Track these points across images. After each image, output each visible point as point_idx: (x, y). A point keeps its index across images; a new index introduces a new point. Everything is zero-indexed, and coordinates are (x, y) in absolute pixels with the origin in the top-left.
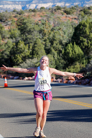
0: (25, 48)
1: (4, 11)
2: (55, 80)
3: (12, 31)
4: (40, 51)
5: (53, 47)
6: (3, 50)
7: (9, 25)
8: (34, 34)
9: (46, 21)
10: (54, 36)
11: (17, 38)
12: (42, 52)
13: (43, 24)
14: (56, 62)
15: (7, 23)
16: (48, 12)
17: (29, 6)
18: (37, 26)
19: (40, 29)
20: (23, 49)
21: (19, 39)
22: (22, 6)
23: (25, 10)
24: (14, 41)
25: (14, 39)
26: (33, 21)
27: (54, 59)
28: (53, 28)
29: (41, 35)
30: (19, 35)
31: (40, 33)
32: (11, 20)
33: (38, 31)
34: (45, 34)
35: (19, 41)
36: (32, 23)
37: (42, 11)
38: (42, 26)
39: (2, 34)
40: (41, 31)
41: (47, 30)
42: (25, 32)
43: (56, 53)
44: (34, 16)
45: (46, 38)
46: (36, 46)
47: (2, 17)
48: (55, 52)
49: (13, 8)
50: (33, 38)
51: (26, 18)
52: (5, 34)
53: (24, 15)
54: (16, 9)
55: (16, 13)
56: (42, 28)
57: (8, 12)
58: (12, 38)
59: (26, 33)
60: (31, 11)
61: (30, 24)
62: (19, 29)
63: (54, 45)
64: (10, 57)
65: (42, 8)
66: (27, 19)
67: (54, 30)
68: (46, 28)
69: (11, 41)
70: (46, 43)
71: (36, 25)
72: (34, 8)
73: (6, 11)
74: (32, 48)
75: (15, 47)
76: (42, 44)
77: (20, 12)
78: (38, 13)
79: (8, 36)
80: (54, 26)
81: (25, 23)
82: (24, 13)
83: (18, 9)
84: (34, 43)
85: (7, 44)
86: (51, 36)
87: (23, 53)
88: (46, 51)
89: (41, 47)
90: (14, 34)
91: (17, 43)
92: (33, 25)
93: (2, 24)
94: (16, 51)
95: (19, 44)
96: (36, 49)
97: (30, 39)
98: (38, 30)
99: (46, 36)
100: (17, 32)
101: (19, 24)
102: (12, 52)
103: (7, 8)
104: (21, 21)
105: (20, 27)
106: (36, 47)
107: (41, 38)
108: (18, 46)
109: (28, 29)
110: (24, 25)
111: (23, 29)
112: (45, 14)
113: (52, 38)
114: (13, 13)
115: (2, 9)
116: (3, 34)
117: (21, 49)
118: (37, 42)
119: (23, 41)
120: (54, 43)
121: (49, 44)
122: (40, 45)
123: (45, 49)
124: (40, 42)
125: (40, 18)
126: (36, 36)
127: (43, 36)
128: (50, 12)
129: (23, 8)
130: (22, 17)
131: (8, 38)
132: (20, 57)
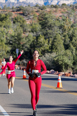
0: (44, 42)
1: (27, 6)
2: (72, 75)
3: (34, 25)
4: (59, 46)
5: (72, 43)
6: (24, 42)
7: (31, 19)
8: (55, 29)
9: (66, 18)
10: (73, 33)
11: (38, 32)
12: (61, 47)
13: (64, 20)
14: (74, 57)
15: (29, 17)
16: (69, 9)
17: (51, 2)
18: (58, 21)
19: (60, 25)
20: (43, 43)
21: (40, 33)
22: (45, 1)
23: (47, 5)
24: (35, 35)
25: (35, 33)
26: (54, 16)
27: (72, 54)
28: (73, 25)
29: (61, 30)
30: (40, 30)
31: (60, 28)
32: (33, 14)
33: (58, 27)
34: (65, 30)
35: (39, 35)
36: (53, 19)
37: (63, 7)
38: (63, 22)
39: (23, 27)
40: (61, 27)
41: (67, 26)
42: (45, 26)
43: (74, 49)
44: (56, 11)
45: (66, 34)
46: (55, 40)
47: (24, 11)
48: (73, 47)
49: (35, 3)
50: (53, 33)
51: (47, 14)
52: (27, 28)
53: (46, 11)
54: (38, 4)
55: (38, 7)
56: (63, 24)
57: (31, 6)
58: (32, 32)
59: (46, 28)
60: (53, 6)
61: (51, 20)
62: (40, 24)
63: (73, 41)
64: (30, 51)
65: (63, 4)
66: (49, 14)
67: (74, 26)
68: (66, 24)
69: (31, 34)
70: (65, 39)
71: (56, 21)
72: (56, 4)
73: (29, 6)
74: (52, 43)
75: (36, 40)
76: (62, 39)
77: (42, 7)
78: (59, 9)
79: (30, 30)
80: (74, 23)
81: (47, 18)
82: (46, 9)
83: (40, 4)
84: (54, 38)
85: (28, 37)
86: (71, 32)
87: (43, 47)
88: (64, 47)
89: (60, 42)
90: (35, 29)
91: (37, 37)
92: (54, 21)
93: (24, 18)
94: (36, 44)
95: (39, 38)
96: (56, 44)
97: (50, 34)
98: (58, 25)
99: (65, 32)
100: (38, 27)
101: (40, 19)
102: (32, 46)
103: (29, 3)
104: (43, 16)
105: (41, 22)
106: (55, 42)
107: (61, 33)
108: (38, 40)
109: (49, 24)
110: (45, 20)
111: (44, 24)
112: (66, 11)
113: (71, 34)
114: (36, 8)
115: (25, 4)
116: (25, 28)
117: (41, 43)
118: (57, 38)
119: (43, 36)
120: (73, 39)
121: (68, 40)
122: (60, 41)
123: (64, 45)
124: (60, 38)
125: (61, 14)
126: (56, 31)
127: (63, 31)
128: (71, 9)
129: (45, 4)
130: (44, 12)
131: (29, 32)
132: (40, 50)
